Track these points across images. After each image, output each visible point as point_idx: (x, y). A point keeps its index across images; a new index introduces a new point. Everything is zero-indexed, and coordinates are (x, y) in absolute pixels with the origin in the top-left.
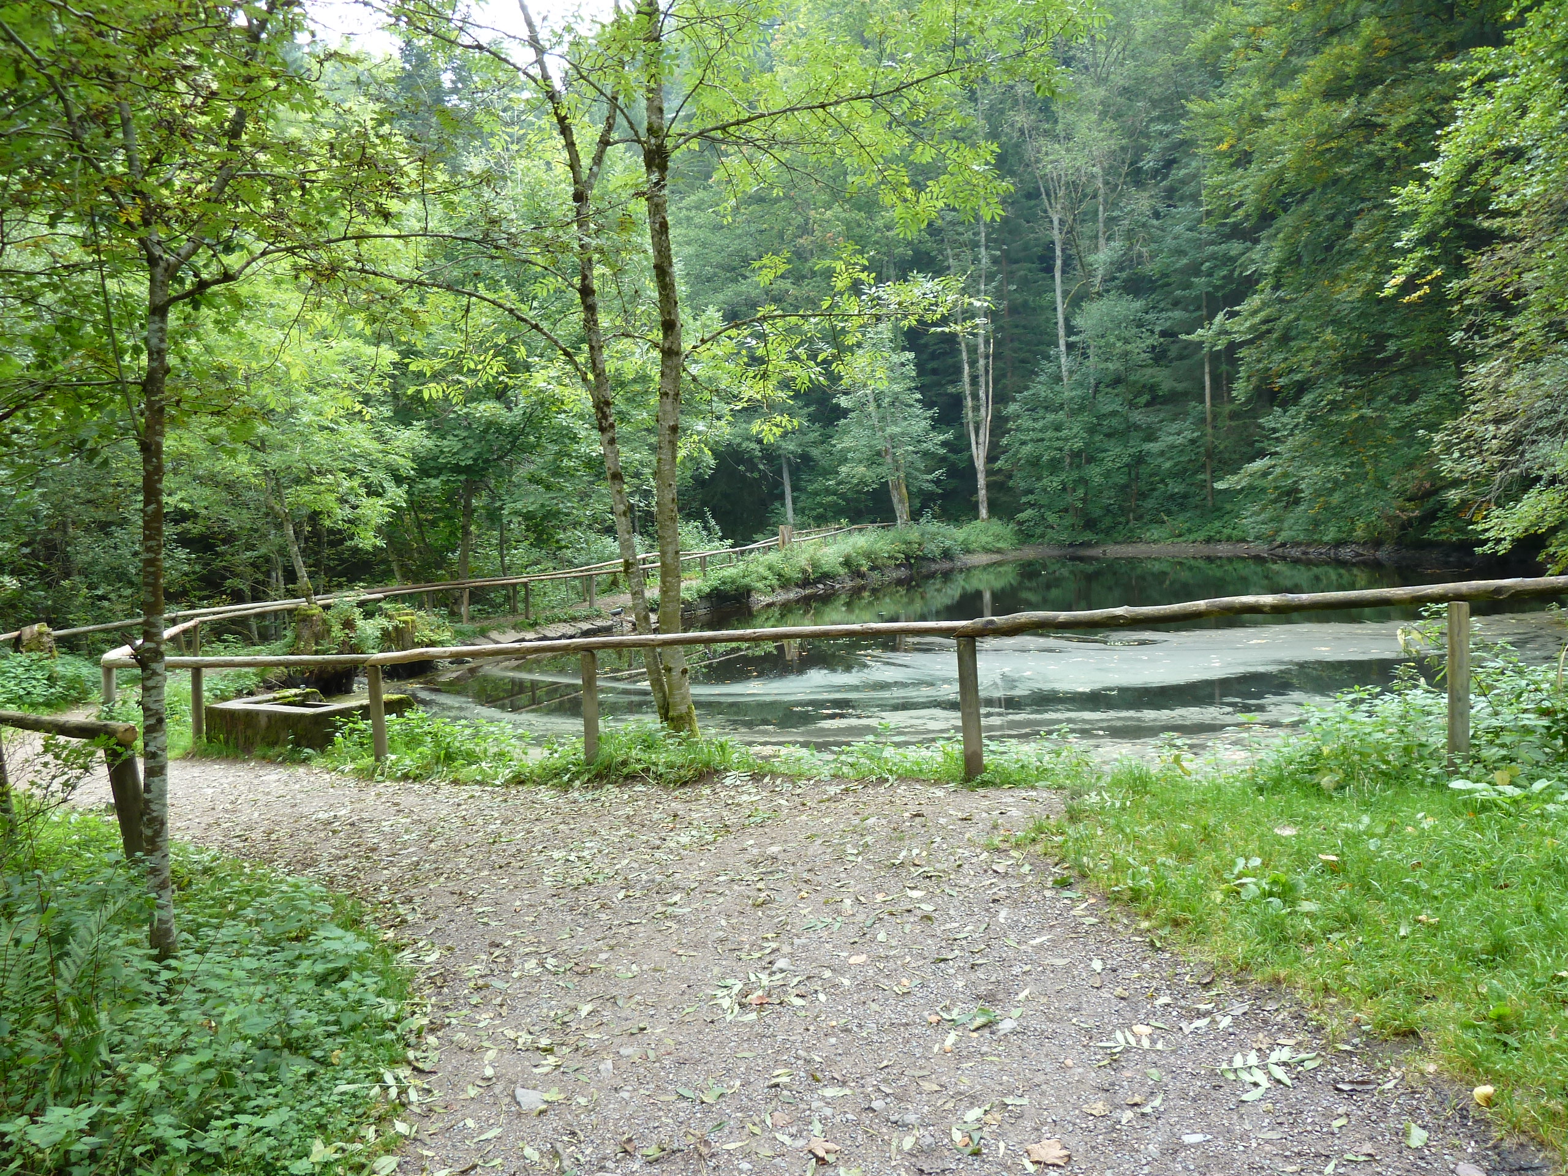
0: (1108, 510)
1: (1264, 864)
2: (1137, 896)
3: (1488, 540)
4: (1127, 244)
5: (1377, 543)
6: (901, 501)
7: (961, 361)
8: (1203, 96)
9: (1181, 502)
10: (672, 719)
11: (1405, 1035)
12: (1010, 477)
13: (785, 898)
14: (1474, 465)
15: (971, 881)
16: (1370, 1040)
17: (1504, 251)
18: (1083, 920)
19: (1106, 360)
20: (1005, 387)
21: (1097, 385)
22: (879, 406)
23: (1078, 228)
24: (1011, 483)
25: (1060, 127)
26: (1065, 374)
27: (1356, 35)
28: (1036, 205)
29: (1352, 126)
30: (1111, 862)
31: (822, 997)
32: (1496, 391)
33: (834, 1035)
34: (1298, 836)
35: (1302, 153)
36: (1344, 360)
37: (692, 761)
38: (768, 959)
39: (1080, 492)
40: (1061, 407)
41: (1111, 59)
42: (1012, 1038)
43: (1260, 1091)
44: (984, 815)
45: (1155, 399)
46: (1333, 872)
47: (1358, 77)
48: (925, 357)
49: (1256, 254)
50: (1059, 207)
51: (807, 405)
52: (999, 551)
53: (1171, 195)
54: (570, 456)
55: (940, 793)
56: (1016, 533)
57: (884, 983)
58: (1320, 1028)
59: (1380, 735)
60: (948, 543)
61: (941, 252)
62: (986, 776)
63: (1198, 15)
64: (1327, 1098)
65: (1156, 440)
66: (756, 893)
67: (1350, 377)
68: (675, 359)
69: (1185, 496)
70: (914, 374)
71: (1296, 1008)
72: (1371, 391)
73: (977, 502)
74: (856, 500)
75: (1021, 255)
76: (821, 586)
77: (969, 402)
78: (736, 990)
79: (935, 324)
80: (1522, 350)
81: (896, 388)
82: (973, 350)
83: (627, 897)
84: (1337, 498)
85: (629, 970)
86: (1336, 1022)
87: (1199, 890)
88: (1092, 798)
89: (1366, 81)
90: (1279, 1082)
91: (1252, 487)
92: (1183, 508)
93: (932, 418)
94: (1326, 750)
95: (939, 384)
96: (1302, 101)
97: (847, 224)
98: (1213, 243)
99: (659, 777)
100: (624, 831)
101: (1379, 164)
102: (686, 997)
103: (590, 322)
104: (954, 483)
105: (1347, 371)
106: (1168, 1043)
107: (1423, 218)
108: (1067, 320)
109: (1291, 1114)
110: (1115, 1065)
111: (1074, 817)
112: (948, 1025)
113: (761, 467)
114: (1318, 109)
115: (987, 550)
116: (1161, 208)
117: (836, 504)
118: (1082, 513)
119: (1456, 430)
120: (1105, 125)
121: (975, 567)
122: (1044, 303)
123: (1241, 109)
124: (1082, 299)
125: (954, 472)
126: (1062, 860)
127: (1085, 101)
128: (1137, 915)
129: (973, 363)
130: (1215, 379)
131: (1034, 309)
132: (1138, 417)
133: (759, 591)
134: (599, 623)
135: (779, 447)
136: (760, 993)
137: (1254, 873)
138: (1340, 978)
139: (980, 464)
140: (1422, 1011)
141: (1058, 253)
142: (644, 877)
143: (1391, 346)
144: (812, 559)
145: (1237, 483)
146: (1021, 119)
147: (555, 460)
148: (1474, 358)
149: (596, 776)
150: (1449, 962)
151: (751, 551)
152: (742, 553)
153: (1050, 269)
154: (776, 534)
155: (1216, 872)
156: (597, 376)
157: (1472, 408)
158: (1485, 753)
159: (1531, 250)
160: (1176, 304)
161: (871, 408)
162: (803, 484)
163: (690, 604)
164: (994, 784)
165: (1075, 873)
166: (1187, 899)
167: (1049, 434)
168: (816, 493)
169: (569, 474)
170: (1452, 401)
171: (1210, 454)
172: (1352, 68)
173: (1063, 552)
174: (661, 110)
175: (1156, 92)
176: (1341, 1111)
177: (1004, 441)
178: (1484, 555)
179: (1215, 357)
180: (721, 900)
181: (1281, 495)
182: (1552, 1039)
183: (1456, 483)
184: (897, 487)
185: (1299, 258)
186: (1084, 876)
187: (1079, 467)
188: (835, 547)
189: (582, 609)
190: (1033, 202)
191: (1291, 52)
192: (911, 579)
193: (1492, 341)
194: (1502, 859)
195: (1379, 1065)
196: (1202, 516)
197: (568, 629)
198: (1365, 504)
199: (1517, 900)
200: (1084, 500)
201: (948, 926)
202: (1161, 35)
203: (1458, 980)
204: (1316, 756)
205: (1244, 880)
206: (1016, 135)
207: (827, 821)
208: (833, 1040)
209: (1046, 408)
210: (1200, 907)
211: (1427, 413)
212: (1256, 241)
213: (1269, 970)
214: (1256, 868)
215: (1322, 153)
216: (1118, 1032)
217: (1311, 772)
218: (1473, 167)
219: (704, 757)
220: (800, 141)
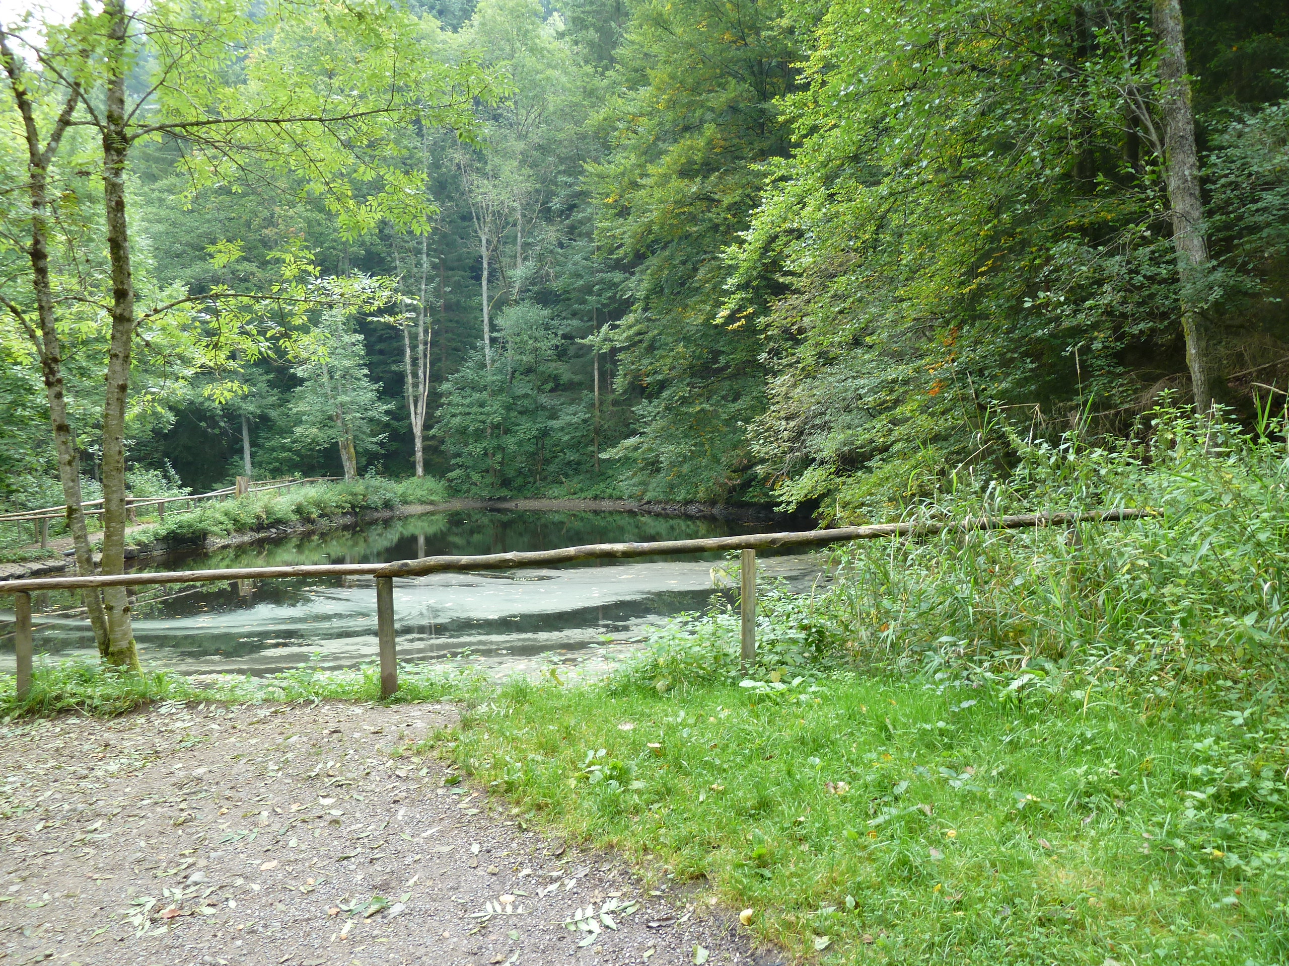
0: (520, 472)
1: (609, 754)
2: (510, 787)
3: (782, 502)
4: (539, 264)
5: (713, 503)
6: (349, 459)
7: (404, 345)
8: (596, 160)
9: (576, 468)
10: (113, 654)
11: (697, 878)
12: (442, 442)
13: (206, 815)
14: (773, 449)
15: (377, 786)
16: (674, 885)
17: (793, 300)
18: (467, 812)
19: (521, 353)
20: (440, 369)
21: (513, 373)
22: (332, 378)
23: (501, 247)
24: (443, 447)
25: (489, 167)
26: (488, 362)
27: (701, 134)
28: (468, 226)
29: (698, 198)
30: (492, 760)
31: (232, 904)
32: (787, 397)
33: (241, 937)
34: (634, 730)
35: (664, 213)
36: (691, 367)
37: (128, 693)
38: (183, 874)
39: (499, 457)
40: (485, 388)
41: (530, 121)
42: (400, 919)
43: (594, 936)
44: (394, 728)
45: (558, 387)
46: (657, 756)
47: (702, 164)
48: (373, 339)
49: (632, 283)
50: (486, 230)
51: (267, 373)
52: (432, 503)
53: (572, 231)
54: (24, 407)
55: (358, 710)
56: (446, 489)
57: (291, 884)
58: (640, 880)
59: (698, 648)
60: (389, 495)
61: (389, 255)
62: (399, 694)
63: (594, 100)
64: (641, 935)
65: (557, 418)
66: (177, 813)
67: (694, 380)
68: (126, 325)
69: (579, 463)
70: (363, 353)
71: (623, 866)
72: (710, 391)
73: (414, 462)
74: (307, 456)
75: (456, 264)
76: (274, 530)
77: (410, 379)
78: (149, 906)
79: (372, 314)
80: (803, 369)
81: (347, 363)
82: (414, 337)
83: (45, 828)
84: (686, 469)
85: (40, 899)
86: (650, 875)
87: (558, 779)
88: (483, 709)
89: (707, 168)
90: (607, 927)
91: (627, 458)
92: (577, 472)
93: (378, 391)
94: (661, 661)
95: (384, 363)
96: (665, 175)
97: (309, 222)
98: (601, 271)
99: (94, 709)
100: (52, 763)
101: (716, 227)
102: (98, 919)
103: (41, 282)
104: (395, 445)
105: (693, 375)
106: (526, 907)
107: (741, 270)
108: (491, 320)
109: (614, 952)
110: (483, 932)
111: (466, 725)
112: (346, 915)
113: (222, 424)
114: (676, 183)
115: (422, 502)
116: (565, 241)
117: (291, 459)
118: (500, 474)
119: (762, 423)
120: (523, 171)
121: (412, 516)
122: (474, 304)
123: (623, 174)
124: (503, 304)
125: (395, 436)
126: (454, 762)
127: (509, 150)
128: (510, 803)
129: (414, 348)
130: (602, 375)
131: (465, 308)
132: (544, 399)
133: (215, 534)
134: (51, 563)
135: (240, 408)
136: (173, 907)
137: (601, 762)
138: (656, 839)
139: (418, 430)
140: (709, 858)
141: (485, 265)
142: (66, 807)
143: (723, 360)
144: (266, 506)
145: (617, 454)
146: (459, 156)
147: (9, 409)
148: (775, 374)
149: (28, 712)
150: (729, 819)
151: (209, 498)
152: (200, 500)
153: (478, 278)
154: (234, 484)
155: (573, 763)
156: (46, 334)
157: (772, 408)
158: (766, 660)
159: (809, 301)
160: (574, 314)
161: (325, 379)
162: (261, 441)
163: (146, 545)
164: (405, 700)
165: (463, 772)
166: (548, 788)
167: (475, 409)
168: (273, 449)
169: (22, 423)
170: (761, 402)
171: (597, 431)
172: (698, 157)
173: (485, 504)
174: (122, 102)
175: (563, 151)
176: (649, 944)
177: (438, 413)
178: (780, 513)
179: (602, 358)
180: (142, 823)
181: (647, 464)
182: (792, 868)
183: (762, 461)
184: (346, 447)
185: (662, 289)
186: (470, 774)
187: (498, 436)
188: (288, 497)
189: (34, 550)
190: (466, 224)
191: (658, 139)
192: (356, 524)
193: (784, 362)
194: (769, 737)
195: (678, 904)
196: (591, 479)
197: (17, 569)
198: (705, 473)
199: (775, 768)
200: (501, 463)
201: (353, 827)
202: (567, 110)
203: (735, 831)
204: (656, 666)
205: (592, 768)
206: (454, 168)
207: (253, 741)
208: (239, 943)
209: (473, 388)
210: (558, 791)
211: (746, 409)
212: (633, 274)
213: (606, 838)
214: (602, 757)
215: (678, 215)
216: (488, 903)
217: (651, 678)
218: (774, 238)
219: (142, 688)
220: (258, 148)
